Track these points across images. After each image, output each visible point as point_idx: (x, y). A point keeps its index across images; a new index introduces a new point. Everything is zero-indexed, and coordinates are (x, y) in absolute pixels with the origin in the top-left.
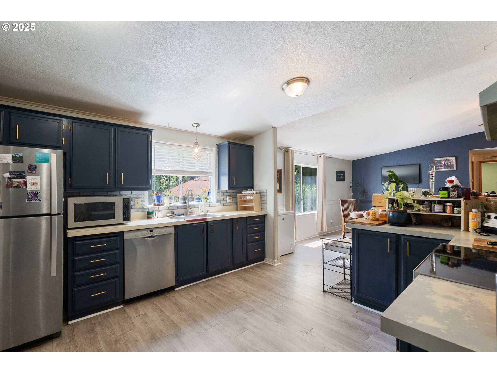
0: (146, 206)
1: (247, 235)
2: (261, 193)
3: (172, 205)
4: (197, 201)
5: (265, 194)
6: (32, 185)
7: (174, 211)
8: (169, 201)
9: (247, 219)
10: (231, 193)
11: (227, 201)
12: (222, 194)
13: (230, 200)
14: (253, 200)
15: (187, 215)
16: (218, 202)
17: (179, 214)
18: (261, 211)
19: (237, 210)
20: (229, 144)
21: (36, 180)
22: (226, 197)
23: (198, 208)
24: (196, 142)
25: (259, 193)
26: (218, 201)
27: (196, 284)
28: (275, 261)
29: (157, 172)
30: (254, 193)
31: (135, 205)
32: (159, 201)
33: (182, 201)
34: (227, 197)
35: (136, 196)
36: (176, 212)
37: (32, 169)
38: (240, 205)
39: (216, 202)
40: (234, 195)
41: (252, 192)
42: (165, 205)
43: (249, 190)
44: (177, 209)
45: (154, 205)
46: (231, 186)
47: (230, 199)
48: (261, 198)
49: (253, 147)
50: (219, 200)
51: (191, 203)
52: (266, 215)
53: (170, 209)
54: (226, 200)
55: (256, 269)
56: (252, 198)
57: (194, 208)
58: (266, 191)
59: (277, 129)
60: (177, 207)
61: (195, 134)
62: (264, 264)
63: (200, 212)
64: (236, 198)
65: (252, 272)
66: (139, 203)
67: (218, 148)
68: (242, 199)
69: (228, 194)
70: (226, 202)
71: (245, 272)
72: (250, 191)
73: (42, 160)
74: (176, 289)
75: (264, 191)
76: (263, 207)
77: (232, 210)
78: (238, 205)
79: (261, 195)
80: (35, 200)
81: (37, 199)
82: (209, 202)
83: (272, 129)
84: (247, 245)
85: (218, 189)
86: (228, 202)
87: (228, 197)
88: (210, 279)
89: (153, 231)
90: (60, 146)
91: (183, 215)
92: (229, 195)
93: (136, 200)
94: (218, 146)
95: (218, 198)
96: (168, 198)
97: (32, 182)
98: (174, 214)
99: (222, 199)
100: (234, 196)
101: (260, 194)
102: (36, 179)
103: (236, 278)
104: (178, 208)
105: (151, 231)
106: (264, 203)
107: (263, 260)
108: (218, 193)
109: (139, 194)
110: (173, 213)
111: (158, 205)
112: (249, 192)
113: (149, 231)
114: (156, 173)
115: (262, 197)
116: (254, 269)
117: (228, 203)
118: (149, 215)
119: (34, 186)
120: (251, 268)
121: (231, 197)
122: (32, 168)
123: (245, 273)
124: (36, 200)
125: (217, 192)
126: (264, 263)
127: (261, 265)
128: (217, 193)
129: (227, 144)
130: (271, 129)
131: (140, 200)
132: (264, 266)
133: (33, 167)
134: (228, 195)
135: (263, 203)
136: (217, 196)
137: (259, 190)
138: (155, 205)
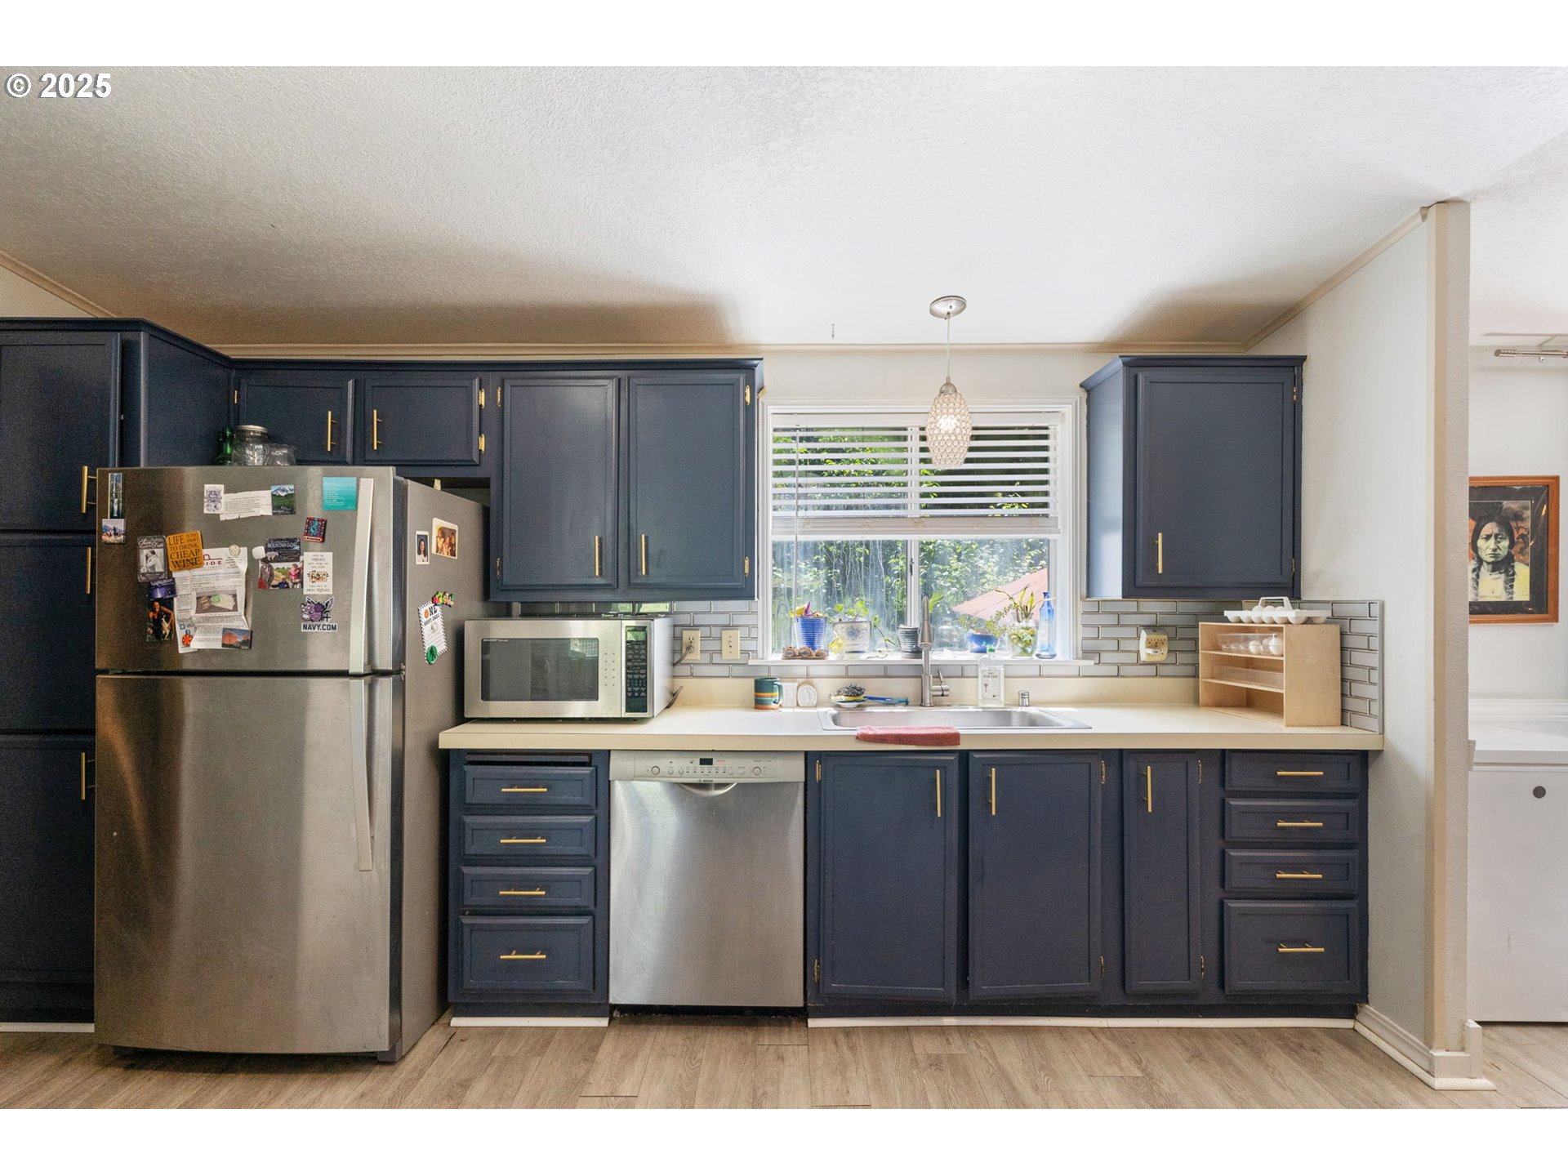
0: (760, 655)
1: (1223, 853)
2: (1344, 618)
3: (863, 657)
4: (976, 646)
5: (1372, 627)
6: (314, 579)
7: (859, 683)
8: (849, 642)
9: (1223, 765)
10: (1161, 613)
11: (1138, 652)
12: (1113, 619)
13: (1150, 651)
14: (1283, 659)
15: (921, 705)
16: (1084, 658)
17: (884, 699)
18: (1343, 724)
19: (1196, 702)
20: (1134, 370)
21: (324, 565)
22: (1132, 632)
23: (977, 677)
24: (948, 384)
25: (1332, 619)
26: (1087, 654)
27: (907, 1028)
28: (1438, 1053)
29: (809, 527)
30: (1288, 623)
31: (720, 652)
32: (811, 642)
33: (907, 645)
34: (1139, 637)
35: (723, 620)
36: (872, 687)
37: (312, 531)
38: (1213, 678)
39: (1077, 658)
40: (1183, 627)
41: (1285, 611)
42: (832, 657)
43: (1267, 603)
44: (884, 677)
45: (786, 658)
46: (1140, 581)
47: (1153, 645)
48: (1343, 648)
49: (1296, 363)
50: (1091, 645)
51: (939, 656)
52: (1379, 752)
53: (853, 674)
54: (1136, 649)
55: (1279, 1059)
56: (1277, 647)
57: (962, 676)
58: (1376, 611)
59: (1469, 210)
60: (885, 667)
61: (944, 351)
62: (1352, 1042)
63: (984, 699)
64: (1191, 639)
65: (1239, 1072)
66: (733, 645)
67: (1088, 401)
68: (1220, 650)
69: (1149, 620)
70: (1132, 658)
71: (1196, 1056)
72: (1269, 607)
73: (338, 501)
74: (813, 1023)
75: (1362, 610)
76: (1352, 704)
77: (1166, 702)
78: (1201, 679)
79: (1342, 634)
80: (321, 627)
81: (327, 623)
82: (1038, 655)
83: (1424, 217)
84: (1222, 904)
85: (1088, 596)
86: (1143, 657)
87: (1144, 635)
88: (984, 1027)
89: (711, 764)
90: (473, 461)
91: (907, 703)
92: (1152, 628)
93: (726, 634)
94: (1088, 391)
95: (1084, 639)
96: (844, 629)
97: (313, 569)
98: (861, 698)
99: (1113, 645)
100: (1181, 633)
101: (1334, 630)
102: (323, 562)
103: (1119, 1074)
104: (887, 672)
105: (704, 762)
106: (1362, 682)
107: (1351, 1013)
108: (1085, 613)
109: (735, 613)
110: (855, 693)
111: (803, 656)
112: (1259, 613)
113: (699, 760)
114: (804, 533)
115: (1351, 641)
116: (1257, 1054)
117: (1145, 664)
118: (762, 694)
119: (318, 583)
120: (1245, 1043)
121: (1166, 637)
122: (314, 529)
123: (1189, 1061)
124: (325, 627)
125: (1080, 610)
126: (1354, 1029)
127: (1329, 1042)
128: (1079, 615)
129: (1121, 373)
130: (1420, 219)
131: (739, 632)
132: (1346, 1054)
133: (316, 524)
134: (1147, 627)
135: (1354, 681)
136: (1080, 627)
137: (1333, 603)
138: (791, 655)
